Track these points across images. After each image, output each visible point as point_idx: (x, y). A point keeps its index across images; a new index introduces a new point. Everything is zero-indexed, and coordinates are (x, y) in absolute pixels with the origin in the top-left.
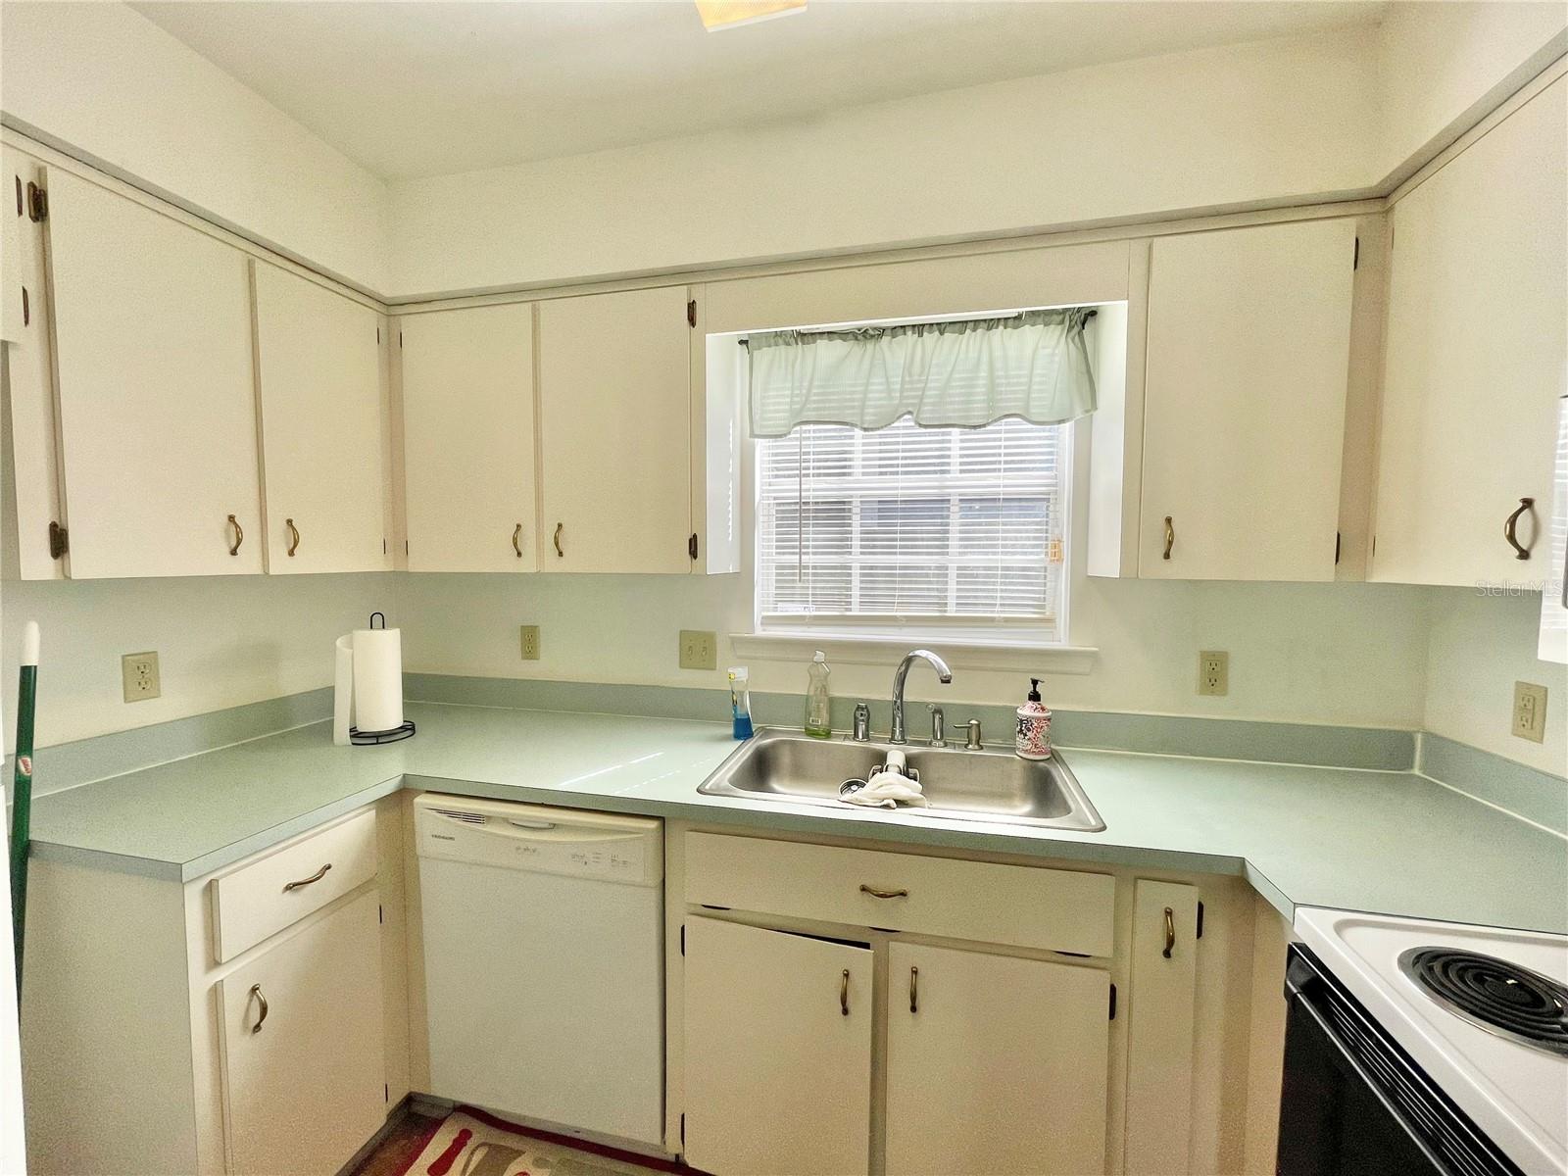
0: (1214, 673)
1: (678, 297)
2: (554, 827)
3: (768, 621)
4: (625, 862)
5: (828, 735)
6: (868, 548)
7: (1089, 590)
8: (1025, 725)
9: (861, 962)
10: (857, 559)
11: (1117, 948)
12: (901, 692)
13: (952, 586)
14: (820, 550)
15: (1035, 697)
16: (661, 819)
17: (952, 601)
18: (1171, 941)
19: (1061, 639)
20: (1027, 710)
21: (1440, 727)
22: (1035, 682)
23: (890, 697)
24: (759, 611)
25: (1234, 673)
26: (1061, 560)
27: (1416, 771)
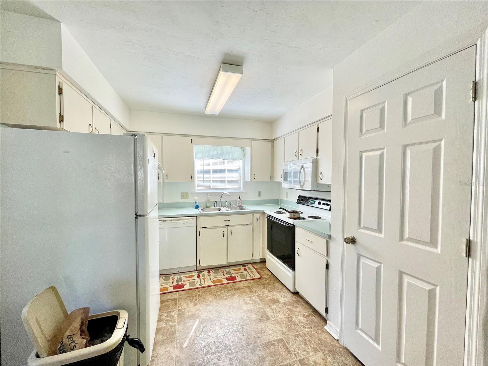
0: (260, 194)
1: (190, 139)
2: (179, 220)
3: (198, 190)
4: (192, 223)
5: (210, 207)
6: (213, 178)
7: (245, 183)
8: (238, 202)
9: (225, 230)
10: (211, 179)
11: (252, 223)
12: (221, 199)
13: (226, 183)
14: (206, 178)
15: (239, 198)
16: (196, 216)
17: (226, 185)
18: (257, 220)
19: (242, 190)
20: (239, 200)
21: (281, 199)
22: (239, 196)
23: (219, 201)
24: (196, 188)
25: (262, 193)
26: (241, 179)
27: (280, 204)
